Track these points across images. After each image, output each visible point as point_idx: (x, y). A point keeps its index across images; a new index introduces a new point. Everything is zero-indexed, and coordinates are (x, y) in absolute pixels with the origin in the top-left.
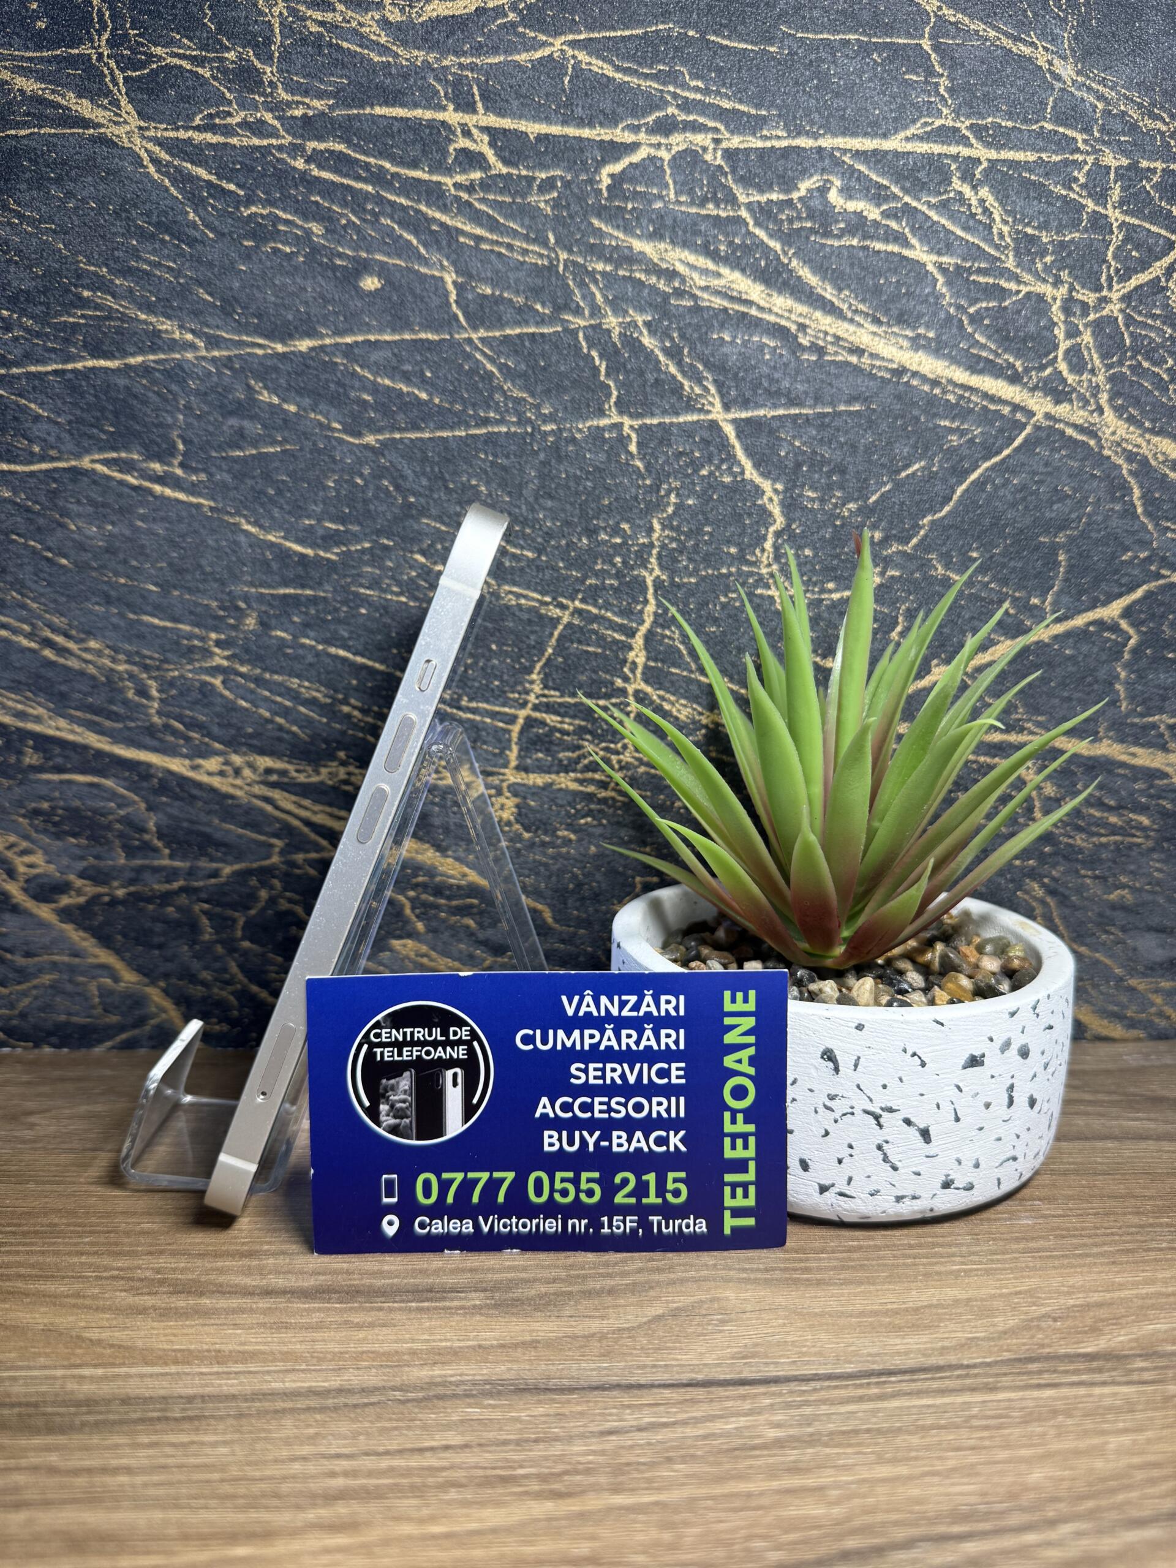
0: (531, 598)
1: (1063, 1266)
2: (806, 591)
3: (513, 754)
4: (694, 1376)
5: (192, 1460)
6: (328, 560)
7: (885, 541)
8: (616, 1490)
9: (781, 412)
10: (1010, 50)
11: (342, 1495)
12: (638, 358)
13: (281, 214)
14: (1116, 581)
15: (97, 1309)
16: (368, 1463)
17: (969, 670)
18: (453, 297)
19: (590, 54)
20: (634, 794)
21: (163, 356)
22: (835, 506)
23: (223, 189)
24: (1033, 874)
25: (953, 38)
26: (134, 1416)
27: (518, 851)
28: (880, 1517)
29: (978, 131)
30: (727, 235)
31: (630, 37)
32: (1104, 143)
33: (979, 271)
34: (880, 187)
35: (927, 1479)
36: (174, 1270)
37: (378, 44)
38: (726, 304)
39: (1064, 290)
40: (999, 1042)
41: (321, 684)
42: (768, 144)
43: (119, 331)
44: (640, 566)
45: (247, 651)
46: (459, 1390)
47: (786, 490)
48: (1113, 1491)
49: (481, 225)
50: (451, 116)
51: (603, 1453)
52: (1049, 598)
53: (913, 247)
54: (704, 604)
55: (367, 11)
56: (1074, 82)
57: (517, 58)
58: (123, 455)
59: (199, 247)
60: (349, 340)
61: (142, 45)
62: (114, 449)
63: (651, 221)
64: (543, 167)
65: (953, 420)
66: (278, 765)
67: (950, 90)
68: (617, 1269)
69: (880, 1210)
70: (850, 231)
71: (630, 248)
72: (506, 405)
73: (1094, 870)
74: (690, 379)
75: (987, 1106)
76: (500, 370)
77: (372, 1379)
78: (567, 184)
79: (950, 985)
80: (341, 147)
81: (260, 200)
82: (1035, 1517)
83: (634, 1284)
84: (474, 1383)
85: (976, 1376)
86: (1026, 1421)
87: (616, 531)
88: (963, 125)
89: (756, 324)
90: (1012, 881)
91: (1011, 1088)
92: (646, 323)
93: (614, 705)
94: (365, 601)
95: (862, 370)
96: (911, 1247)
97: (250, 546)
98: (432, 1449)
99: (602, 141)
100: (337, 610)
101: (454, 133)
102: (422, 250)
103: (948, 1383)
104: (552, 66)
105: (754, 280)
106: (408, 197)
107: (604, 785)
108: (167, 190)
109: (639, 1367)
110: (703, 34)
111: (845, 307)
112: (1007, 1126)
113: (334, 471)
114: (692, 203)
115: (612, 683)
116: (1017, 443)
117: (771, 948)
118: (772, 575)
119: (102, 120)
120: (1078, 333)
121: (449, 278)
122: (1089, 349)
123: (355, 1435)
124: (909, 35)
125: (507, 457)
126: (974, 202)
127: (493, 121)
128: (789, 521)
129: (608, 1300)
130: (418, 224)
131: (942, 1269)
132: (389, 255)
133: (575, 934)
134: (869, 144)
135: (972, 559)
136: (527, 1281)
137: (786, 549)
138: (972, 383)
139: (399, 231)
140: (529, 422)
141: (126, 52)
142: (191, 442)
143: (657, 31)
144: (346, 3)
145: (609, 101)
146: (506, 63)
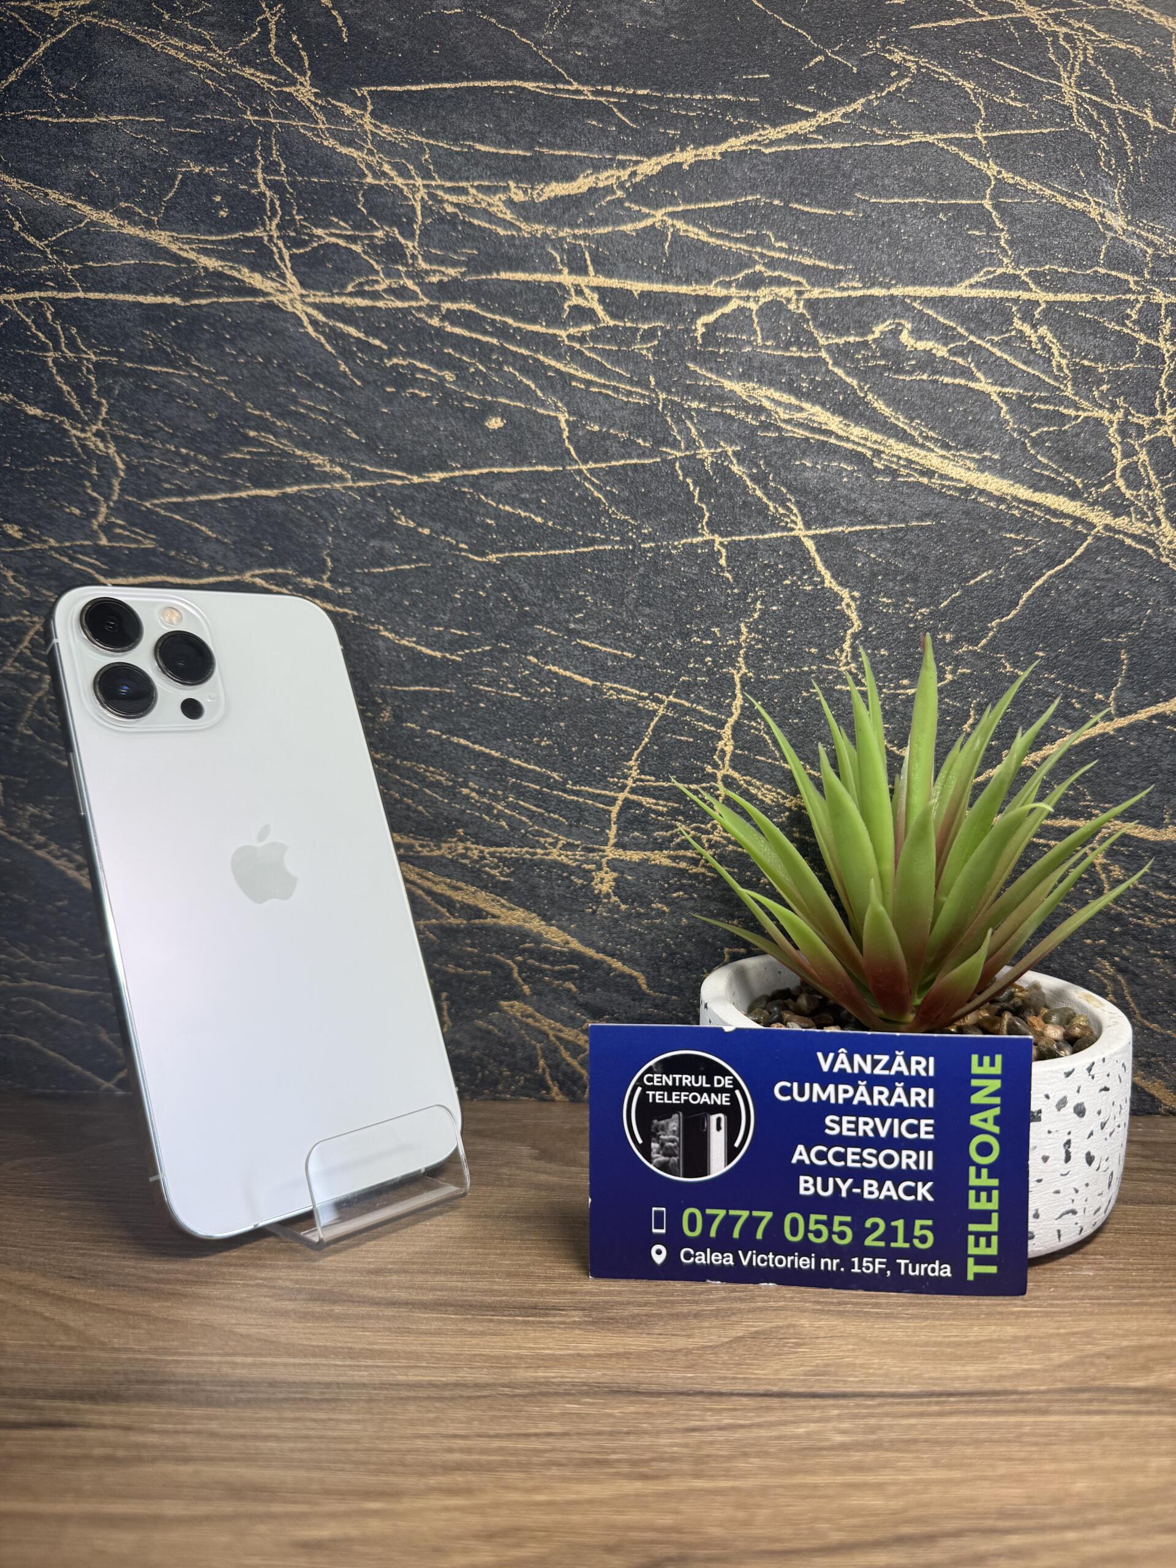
0: (630, 693)
1: (1119, 1313)
2: (880, 688)
3: (612, 832)
4: (770, 1388)
5: (330, 1433)
6: (453, 661)
7: (956, 643)
8: (697, 1475)
9: (858, 528)
10: (1065, 206)
11: (460, 1467)
12: (727, 484)
13: (418, 364)
15: (245, 1310)
16: (482, 1443)
17: (1038, 760)
18: (566, 434)
19: (687, 223)
20: (723, 870)
21: (315, 486)
22: (909, 610)
23: (370, 344)
24: (1103, 953)
25: (1012, 197)
26: (281, 1396)
27: (617, 921)
28: (932, 1511)
29: (1036, 276)
30: (809, 374)
31: (722, 207)
32: (1154, 283)
33: (1041, 400)
34: (947, 328)
35: (979, 1483)
36: (310, 1282)
37: (504, 220)
38: (807, 434)
39: (1120, 414)
40: (1054, 1100)
41: (443, 767)
42: (845, 294)
43: (279, 465)
44: (729, 665)
45: (382, 740)
46: (561, 1389)
47: (862, 597)
48: (1151, 1502)
49: (591, 371)
50: (566, 278)
51: (686, 1446)
52: (1113, 694)
53: (978, 380)
54: (787, 699)
55: (495, 194)
56: (1124, 231)
57: (623, 228)
58: (280, 571)
59: (349, 394)
60: (475, 472)
61: (306, 227)
62: (274, 566)
63: (740, 363)
64: (645, 319)
65: (1018, 533)
66: (406, 840)
67: (1010, 243)
68: (703, 1297)
70: (921, 367)
71: (722, 387)
72: (611, 526)
73: (1162, 950)
74: (774, 501)
75: (1046, 1159)
76: (606, 497)
78: (666, 333)
80: (471, 307)
81: (401, 353)
82: (1077, 1519)
83: (718, 1310)
84: (574, 1385)
85: (1029, 1401)
86: (1074, 1440)
87: (707, 634)
88: (1023, 273)
89: (835, 451)
90: (1084, 959)
91: (1068, 1143)
92: (734, 453)
93: (704, 789)
94: (484, 696)
95: (932, 489)
97: (388, 649)
98: (536, 1435)
99: (697, 296)
101: (568, 292)
102: (540, 394)
103: (1002, 1405)
104: (654, 234)
105: (833, 413)
106: (527, 348)
107: (695, 862)
108: (322, 345)
109: (720, 1378)
110: (787, 203)
111: (916, 434)
112: (1065, 1179)
113: (460, 586)
114: (777, 347)
115: (703, 769)
116: (1078, 553)
117: (849, 1015)
118: (851, 673)
119: (271, 290)
120: (1136, 453)
121: (563, 417)
122: (1144, 466)
123: (470, 1421)
124: (971, 197)
125: (611, 571)
126: (1034, 339)
127: (602, 281)
128: (866, 624)
129: (694, 1322)
130: (536, 371)
132: (510, 398)
133: (668, 1000)
134: (936, 292)
135: (1037, 657)
136: (621, 1303)
137: (861, 650)
138: (1035, 499)
139: (520, 377)
140: (631, 541)
141: (292, 234)
142: (338, 560)
143: (746, 202)
144: (479, 188)
145: (703, 262)
146: (613, 233)
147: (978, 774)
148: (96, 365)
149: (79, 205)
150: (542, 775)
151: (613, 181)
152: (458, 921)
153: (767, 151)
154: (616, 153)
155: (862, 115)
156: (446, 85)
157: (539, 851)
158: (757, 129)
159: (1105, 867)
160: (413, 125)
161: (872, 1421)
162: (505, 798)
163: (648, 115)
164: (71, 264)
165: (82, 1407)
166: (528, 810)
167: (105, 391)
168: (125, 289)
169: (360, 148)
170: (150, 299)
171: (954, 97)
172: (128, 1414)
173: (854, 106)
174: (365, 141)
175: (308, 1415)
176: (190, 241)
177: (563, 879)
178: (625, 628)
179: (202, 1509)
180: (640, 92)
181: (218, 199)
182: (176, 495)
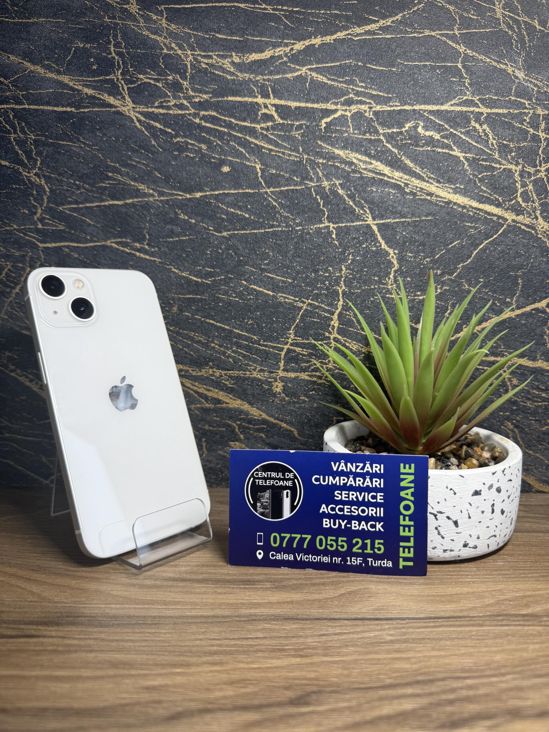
0: (290, 299)
1: (515, 581)
2: (407, 296)
3: (282, 364)
4: (357, 616)
5: (157, 639)
6: (207, 283)
7: (442, 274)
8: (325, 655)
9: (397, 220)
10: (496, 67)
11: (216, 653)
12: (336, 199)
13: (189, 141)
14: (544, 291)
15: (115, 584)
16: (226, 642)
17: (480, 329)
18: (260, 174)
19: (317, 73)
20: (335, 382)
21: (140, 200)
22: (421, 259)
23: (166, 132)
24: (508, 419)
25: (471, 62)
26: (133, 622)
27: (284, 405)
28: (432, 669)
29: (481, 100)
30: (375, 147)
31: (334, 66)
32: (537, 104)
33: (483, 160)
34: (440, 125)
35: (452, 657)
37: (230, 71)
38: (374, 175)
39: (520, 167)
40: (487, 485)
41: (202, 333)
42: (392, 109)
43: (123, 189)
44: (336, 285)
45: (173, 321)
46: (262, 618)
47: (399, 253)
48: (530, 664)
49: (271, 144)
50: (260, 100)
51: (320, 642)
52: (515, 299)
53: (454, 150)
54: (364, 301)
55: (225, 59)
56: (524, 79)
57: (287, 76)
58: (124, 240)
59: (156, 155)
60: (216, 193)
61: (135, 74)
62: (120, 237)
63: (342, 141)
64: (297, 120)
65: (472, 223)
66: (185, 368)
67: (470, 84)
69: (436, 555)
70: (427, 144)
71: (334, 153)
72: (281, 219)
73: (535, 417)
74: (358, 207)
75: (483, 512)
76: (279, 205)
77: (226, 613)
78: (307, 127)
79: (468, 463)
80: (214, 114)
81: (181, 136)
82: (497, 672)
83: (333, 582)
84: (268, 616)
85: (475, 620)
86: (495, 638)
87: (326, 270)
88: (476, 99)
89: (387, 183)
90: (499, 421)
91: (493, 505)
92: (340, 184)
93: (325, 343)
94: (221, 300)
95: (432, 202)
96: (450, 571)
97: (175, 278)
98: (251, 638)
99: (322, 109)
100: (210, 304)
101: (261, 107)
102: (247, 155)
103: (463, 623)
104: (301, 79)
105: (386, 166)
106: (241, 133)
107: (320, 378)
108: (143, 132)
109: (334, 612)
110: (365, 64)
111: (425, 176)
112: (491, 521)
113: (210, 247)
114: (360, 134)
115: (324, 335)
116: (499, 233)
117: (392, 447)
118: (393, 289)
119: (118, 105)
120: (527, 185)
121: (258, 166)
122: (531, 192)
123: (220, 632)
124: (452, 62)
125: (281, 240)
126: (481, 131)
127: (277, 102)
128: (401, 266)
129: (322, 587)
130: (245, 144)
131: (463, 580)
132: (233, 157)
133: (307, 441)
134: (435, 108)
135: (480, 282)
136: (289, 579)
137: (399, 278)
138: (480, 207)
139: (237, 147)
140: (291, 225)
141: (128, 77)
142: (152, 235)
143: (345, 63)
144: (217, 55)
145: (325, 93)
146: (282, 78)
147: (453, 336)
148: (35, 141)
149: (25, 62)
150: (249, 337)
151: (282, 53)
152: (210, 406)
153: (356, 39)
154: (284, 39)
155: (401, 22)
156: (202, 5)
157: (248, 373)
158: (351, 28)
159: (509, 379)
160: (186, 24)
161: (404, 630)
162: (231, 348)
163: (299, 21)
164: (21, 91)
165: (42, 628)
166: (242, 353)
167: (39, 153)
168: (48, 104)
169: (160, 36)
170: (60, 109)
171: (445, 13)
172: (62, 631)
173: (397, 17)
174: (163, 32)
175: (146, 630)
176: (79, 81)
177: (259, 386)
178: (288, 268)
179: (99, 673)
180: (295, 9)
181: (92, 60)
182: (74, 204)
